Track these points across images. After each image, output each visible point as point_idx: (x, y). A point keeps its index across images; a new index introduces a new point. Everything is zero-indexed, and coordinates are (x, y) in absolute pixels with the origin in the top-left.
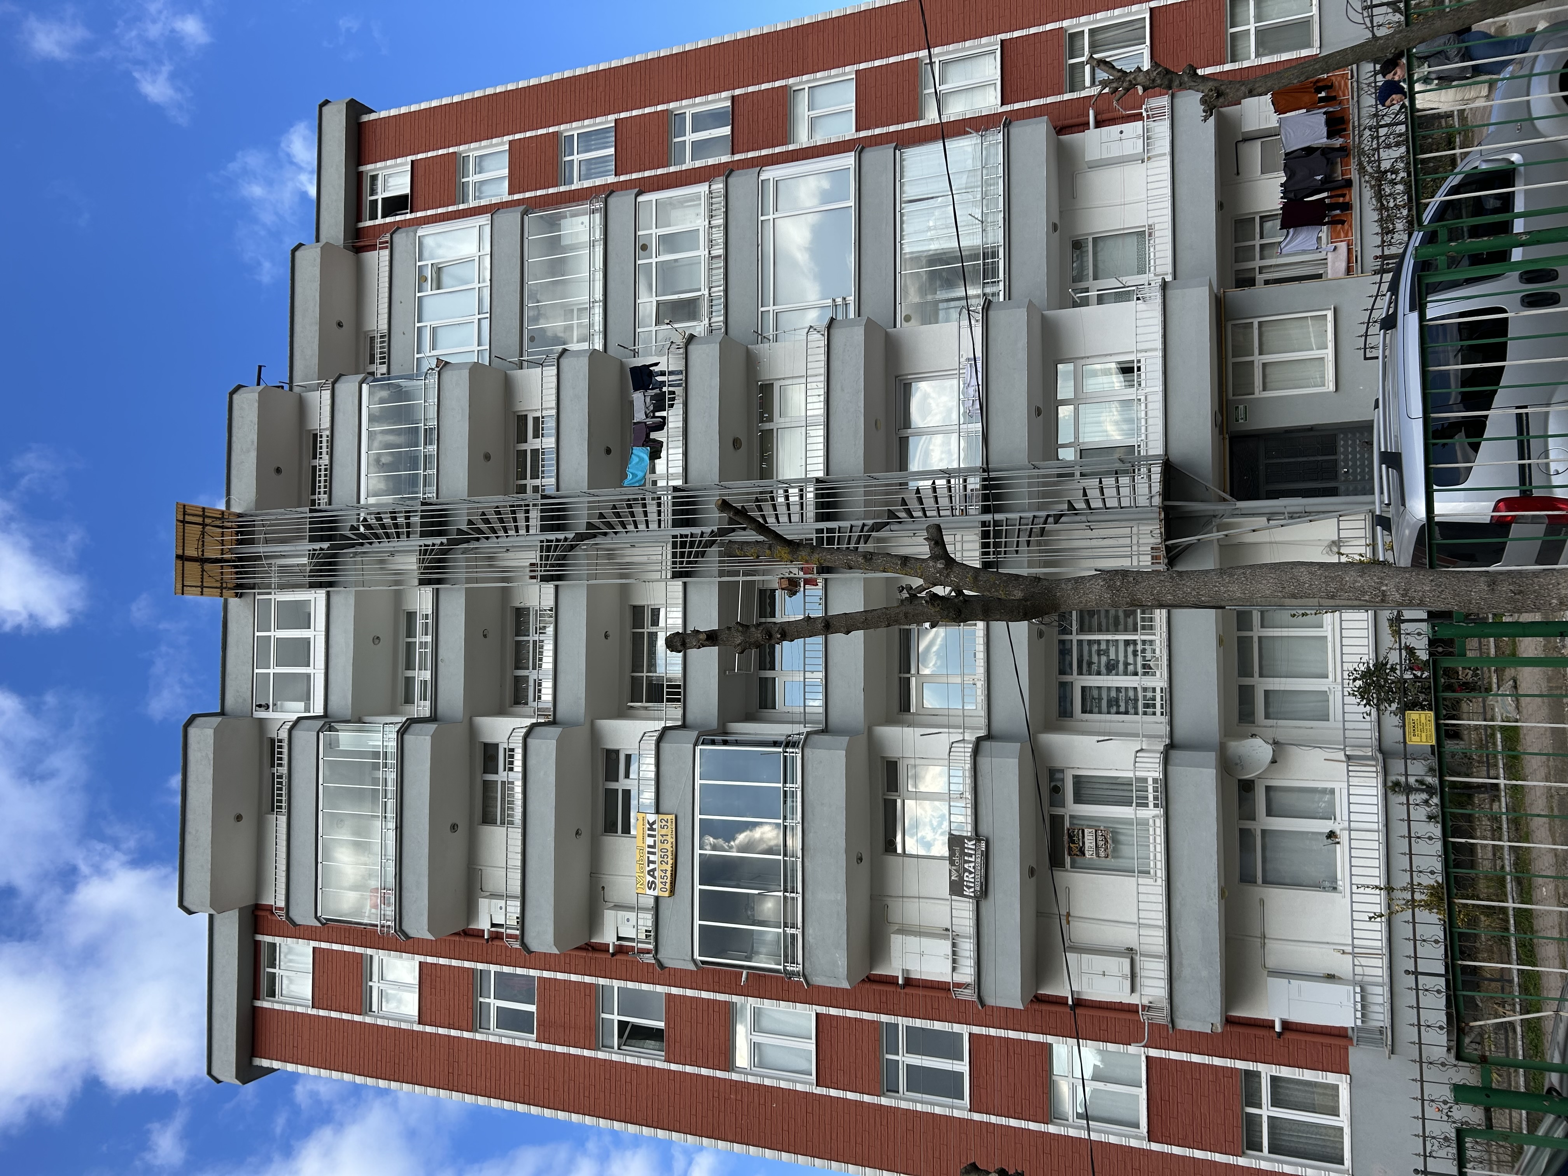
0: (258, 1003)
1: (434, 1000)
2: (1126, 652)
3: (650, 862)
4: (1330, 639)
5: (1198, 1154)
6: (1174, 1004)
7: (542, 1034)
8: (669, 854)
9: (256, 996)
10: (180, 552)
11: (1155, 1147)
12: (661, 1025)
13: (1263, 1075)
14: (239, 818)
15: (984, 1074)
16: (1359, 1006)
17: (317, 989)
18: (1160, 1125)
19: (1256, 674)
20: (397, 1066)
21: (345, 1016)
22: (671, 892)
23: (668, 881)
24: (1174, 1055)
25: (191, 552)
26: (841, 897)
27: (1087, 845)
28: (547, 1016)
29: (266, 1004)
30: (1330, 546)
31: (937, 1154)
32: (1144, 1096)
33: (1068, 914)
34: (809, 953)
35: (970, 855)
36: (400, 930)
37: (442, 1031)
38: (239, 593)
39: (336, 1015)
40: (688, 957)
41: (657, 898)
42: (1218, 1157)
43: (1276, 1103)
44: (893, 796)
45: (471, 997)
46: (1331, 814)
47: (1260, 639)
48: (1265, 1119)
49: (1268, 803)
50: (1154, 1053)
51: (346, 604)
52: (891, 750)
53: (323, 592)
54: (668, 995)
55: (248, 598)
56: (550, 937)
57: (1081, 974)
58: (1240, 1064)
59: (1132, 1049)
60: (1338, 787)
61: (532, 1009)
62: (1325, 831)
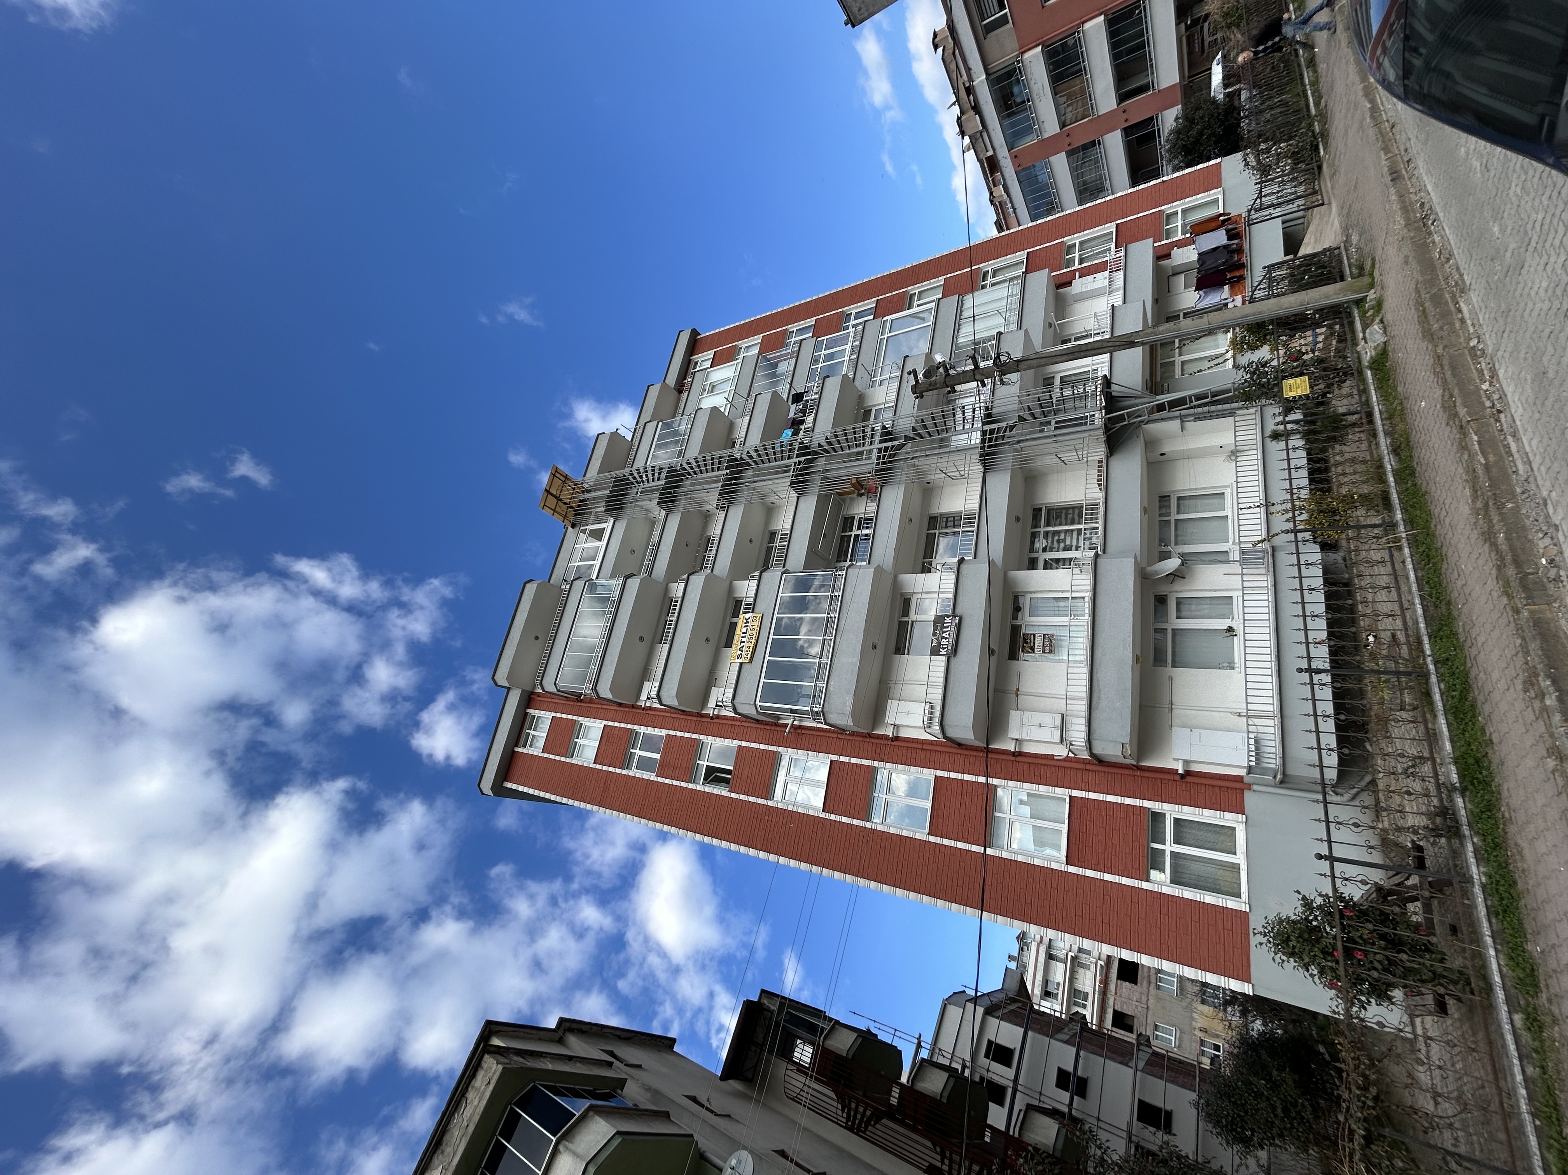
0: (517, 749)
1: (605, 749)
2: (1078, 539)
3: (742, 642)
4: (1230, 517)
5: (1108, 877)
6: (1092, 728)
7: (660, 771)
8: (754, 637)
9: (517, 745)
10: (548, 488)
11: (1072, 869)
12: (731, 768)
13: (1168, 816)
14: (537, 638)
15: (943, 806)
16: (1253, 748)
17: (548, 740)
18: (1077, 852)
19: (1173, 544)
21: (557, 758)
22: (750, 659)
23: (750, 654)
24: (1093, 796)
25: (553, 491)
26: (856, 660)
27: (1036, 645)
28: (665, 759)
29: (520, 750)
30: (1230, 456)
32: (1065, 830)
33: (1018, 690)
34: (830, 696)
35: (947, 627)
36: (595, 689)
37: (605, 768)
38: (573, 526)
39: (552, 757)
40: (752, 703)
41: (741, 664)
42: (1125, 881)
43: (1176, 841)
44: (906, 619)
45: (627, 749)
46: (1229, 615)
47: (1176, 521)
48: (1168, 854)
49: (1178, 610)
50: (1076, 793)
51: (621, 526)
52: (908, 589)
53: (612, 520)
54: (740, 746)
55: (577, 529)
56: (674, 692)
57: (1022, 725)
58: (1147, 804)
59: (1059, 790)
60: (1235, 595)
61: (658, 756)
62: (1225, 627)
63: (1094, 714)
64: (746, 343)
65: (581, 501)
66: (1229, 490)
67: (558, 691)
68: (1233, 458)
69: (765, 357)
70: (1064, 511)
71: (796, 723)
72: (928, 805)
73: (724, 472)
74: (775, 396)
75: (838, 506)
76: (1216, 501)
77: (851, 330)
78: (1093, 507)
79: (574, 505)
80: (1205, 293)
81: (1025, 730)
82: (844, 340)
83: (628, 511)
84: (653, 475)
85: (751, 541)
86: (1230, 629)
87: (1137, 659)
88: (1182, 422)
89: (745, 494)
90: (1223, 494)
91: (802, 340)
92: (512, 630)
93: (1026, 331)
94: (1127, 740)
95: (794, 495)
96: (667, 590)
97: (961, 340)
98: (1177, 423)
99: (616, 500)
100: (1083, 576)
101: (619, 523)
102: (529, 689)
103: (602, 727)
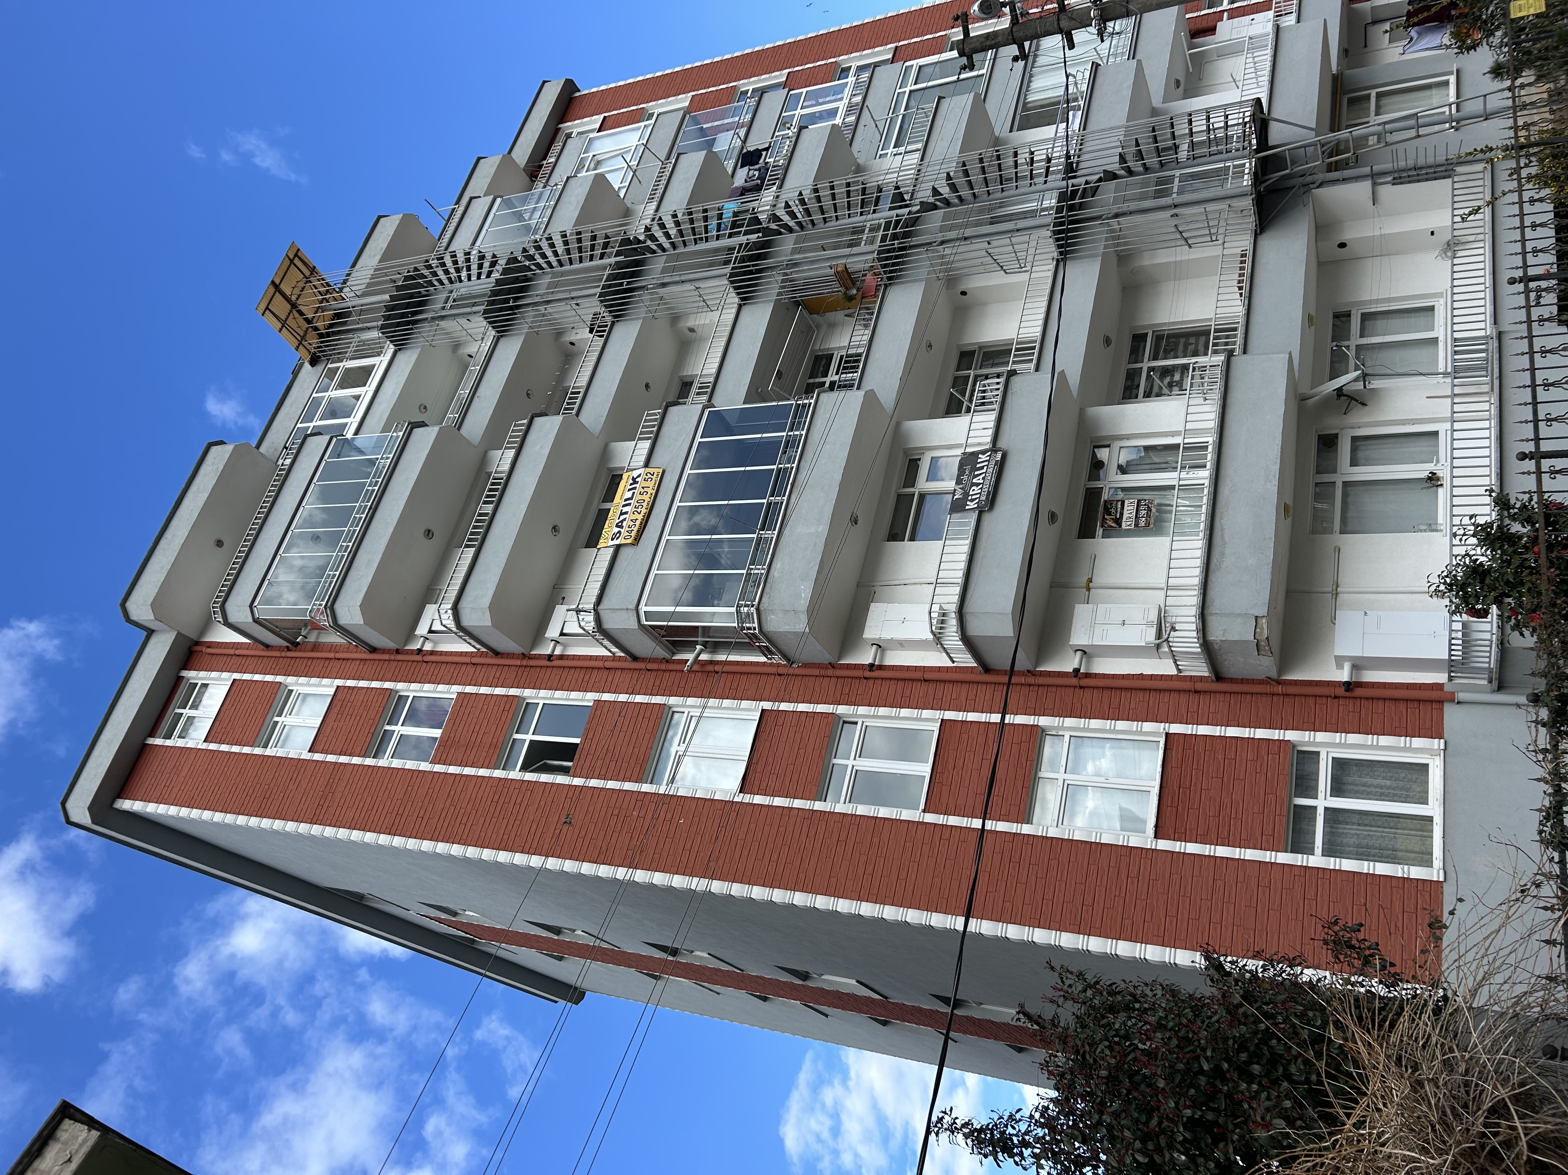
0: (151, 741)
1: (335, 726)
3: (622, 514)
4: (1441, 339)
5: (1222, 851)
6: (1208, 598)
7: (439, 755)
8: (645, 504)
9: (152, 734)
10: (277, 282)
11: (1163, 845)
12: (576, 739)
13: (1323, 756)
14: (220, 543)
15: (950, 767)
17: (218, 723)
18: (1173, 818)
20: (265, 800)
21: (235, 749)
22: (635, 539)
23: (636, 529)
24: (1203, 730)
25: (286, 288)
26: (823, 529)
27: (1125, 516)
28: (452, 735)
29: (157, 742)
30: (1443, 248)
31: (869, 870)
32: (1155, 789)
33: (1090, 580)
34: (771, 588)
35: (982, 468)
36: (331, 608)
37: (331, 758)
38: (314, 361)
39: (224, 748)
40: (633, 606)
41: (618, 547)
42: (1250, 854)
43: (1337, 790)
44: (910, 490)
45: (377, 724)
46: (1432, 455)
47: (1359, 348)
48: (1320, 812)
49: (1354, 450)
50: (1176, 728)
51: (407, 360)
52: (917, 442)
53: (391, 349)
54: (598, 702)
55: (320, 368)
56: (487, 601)
57: (1093, 624)
58: (1291, 735)
59: (1148, 726)
60: (1443, 428)
61: (437, 733)
62: (1424, 475)
63: (1213, 578)
64: (662, 105)
65: (338, 316)
66: (1442, 301)
67: (256, 621)
68: (1449, 254)
69: (695, 120)
70: (1182, 341)
71: (704, 657)
72: (924, 770)
73: (613, 260)
74: (712, 162)
75: (807, 332)
76: (1422, 319)
77: (851, 79)
78: (1229, 330)
79: (319, 324)
80: (1419, 34)
81: (1098, 631)
82: (839, 91)
83: (425, 329)
84: (480, 266)
85: (647, 386)
86: (1433, 480)
87: (1285, 510)
88: (1374, 184)
89: (642, 304)
90: (1432, 308)
91: (762, 92)
92: (174, 523)
93: (1139, 62)
94: (1262, 611)
95: (734, 299)
96: (483, 461)
97: (1031, 98)
98: (1366, 186)
99: (403, 315)
100: (1207, 406)
101: (401, 357)
102: (192, 634)
103: (332, 691)
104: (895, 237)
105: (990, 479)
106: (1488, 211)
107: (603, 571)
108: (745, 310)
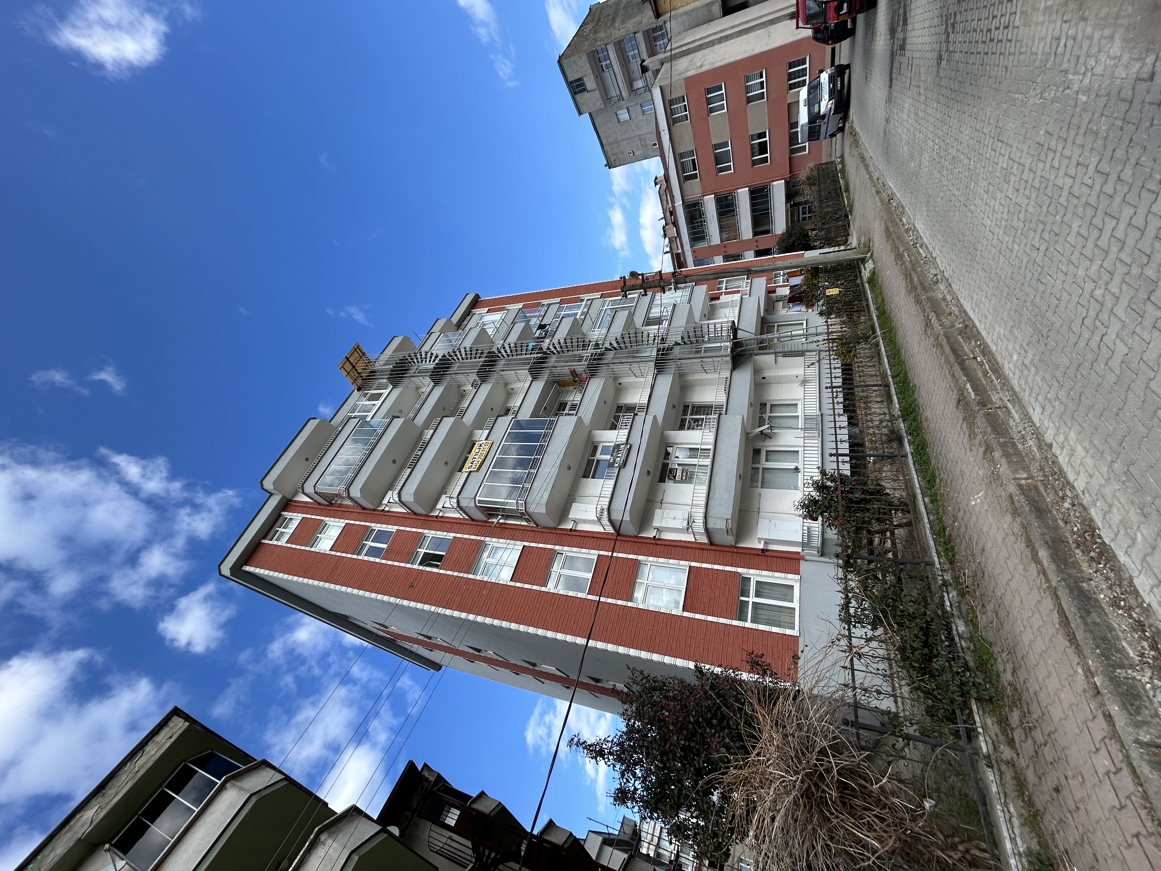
0: (263, 541)
1: (342, 540)
3: (474, 459)
4: (800, 416)
5: (710, 618)
6: (708, 510)
7: (384, 557)
8: (484, 455)
9: (264, 538)
10: (348, 357)
11: (686, 614)
12: (444, 553)
13: (752, 579)
14: (307, 459)
15: (600, 575)
16: (806, 532)
17: (293, 535)
18: (691, 603)
20: (307, 571)
21: (298, 547)
22: (478, 469)
23: (478, 465)
24: (704, 565)
25: (352, 360)
28: (392, 548)
29: (265, 542)
30: (801, 383)
31: (562, 619)
32: (684, 589)
33: (662, 500)
34: (532, 493)
35: (622, 451)
36: (348, 489)
37: (338, 554)
38: (359, 389)
39: (294, 546)
40: (473, 497)
41: (470, 472)
42: (722, 620)
43: (758, 595)
44: (593, 458)
45: (360, 541)
46: (796, 460)
47: (770, 417)
48: (750, 604)
49: (767, 455)
50: (693, 564)
51: (397, 392)
52: (597, 439)
53: (391, 387)
54: (455, 537)
55: (361, 392)
56: (413, 491)
57: (662, 518)
58: (739, 570)
59: (682, 563)
60: (800, 449)
61: (385, 546)
62: (793, 467)
63: (710, 502)
64: (511, 306)
65: (371, 372)
66: (800, 401)
67: (316, 492)
68: (803, 384)
69: (523, 313)
70: (703, 409)
71: (501, 521)
72: (590, 576)
73: (483, 359)
74: (527, 327)
75: (558, 394)
76: (793, 408)
77: (584, 303)
78: (720, 406)
79: (363, 375)
80: (794, 306)
81: (664, 520)
82: (579, 307)
83: (406, 381)
84: (431, 357)
85: (491, 408)
86: (797, 469)
87: (740, 477)
88: (776, 356)
89: (493, 378)
90: (797, 404)
91: (550, 304)
92: (289, 449)
93: (691, 305)
94: (729, 517)
95: (530, 378)
96: (421, 433)
97: (650, 316)
98: (773, 356)
99: (397, 374)
100: (711, 434)
101: (395, 390)
102: (289, 496)
103: (343, 525)
104: (594, 359)
105: (625, 455)
106: (817, 364)
107: (463, 482)
108: (534, 383)
